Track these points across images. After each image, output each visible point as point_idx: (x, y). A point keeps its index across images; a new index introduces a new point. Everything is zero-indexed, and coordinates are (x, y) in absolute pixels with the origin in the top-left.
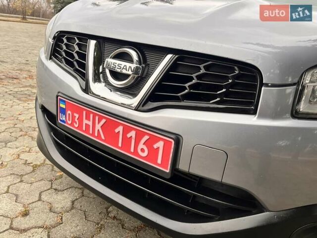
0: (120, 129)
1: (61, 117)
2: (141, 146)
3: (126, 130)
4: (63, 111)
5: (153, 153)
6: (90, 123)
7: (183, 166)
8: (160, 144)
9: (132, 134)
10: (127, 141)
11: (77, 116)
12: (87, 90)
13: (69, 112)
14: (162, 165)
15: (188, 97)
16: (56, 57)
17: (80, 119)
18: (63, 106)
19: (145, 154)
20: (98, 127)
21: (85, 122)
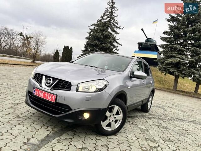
0: (46, 94)
1: (34, 93)
2: (50, 97)
3: (48, 94)
4: (35, 91)
5: (52, 98)
6: (40, 94)
7: (57, 101)
8: (53, 97)
9: (49, 95)
10: (47, 96)
11: (38, 92)
12: (41, 86)
13: (36, 91)
14: (53, 101)
15: (60, 88)
16: (35, 79)
17: (38, 93)
18: (35, 90)
19: (50, 99)
20: (42, 94)
21: (39, 93)
